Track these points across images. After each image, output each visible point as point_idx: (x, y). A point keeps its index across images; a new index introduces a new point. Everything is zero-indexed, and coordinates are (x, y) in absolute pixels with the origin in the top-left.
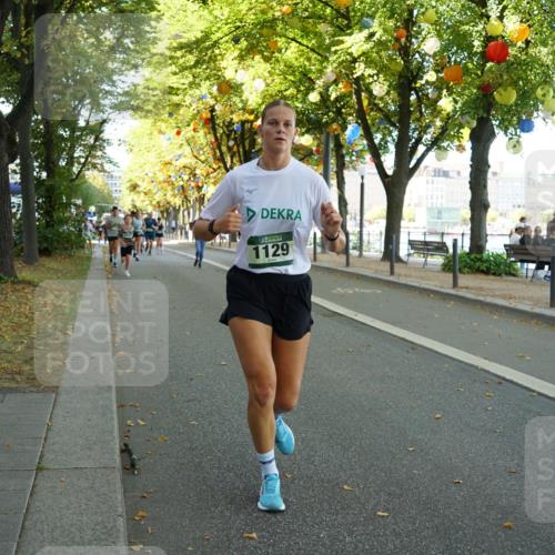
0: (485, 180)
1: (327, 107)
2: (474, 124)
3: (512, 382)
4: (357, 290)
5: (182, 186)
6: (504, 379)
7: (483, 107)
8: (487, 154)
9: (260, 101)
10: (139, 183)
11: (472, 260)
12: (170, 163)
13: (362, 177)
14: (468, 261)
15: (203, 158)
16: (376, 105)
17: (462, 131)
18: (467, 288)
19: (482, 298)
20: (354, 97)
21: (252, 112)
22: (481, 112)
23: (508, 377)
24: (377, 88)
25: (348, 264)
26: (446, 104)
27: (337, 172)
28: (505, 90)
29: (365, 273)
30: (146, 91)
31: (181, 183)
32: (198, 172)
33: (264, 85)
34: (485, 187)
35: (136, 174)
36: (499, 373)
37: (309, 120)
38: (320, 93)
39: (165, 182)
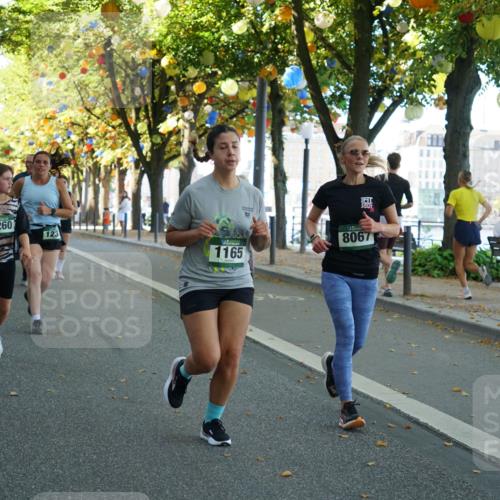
0: (466, 146)
1: (261, 43)
2: (450, 67)
3: (425, 427)
4: (271, 296)
5: (72, 151)
6: (417, 422)
7: (463, 45)
8: (469, 110)
9: (165, 31)
10: (12, 145)
11: (446, 258)
12: (52, 118)
13: (307, 141)
14: (440, 259)
15: (97, 111)
16: (324, 39)
17: (434, 77)
18: (422, 296)
19: (435, 310)
20: (293, 27)
21: (153, 46)
22: (460, 50)
23: (422, 420)
24: (320, 16)
25: (272, 261)
26: (413, 39)
27: (272, 134)
28: (489, 19)
29: (292, 274)
30: (15, 15)
31: (70, 147)
32: (91, 131)
33: (169, 7)
34: (465, 156)
35: (7, 133)
36: (412, 415)
37: (235, 59)
38: (251, 22)
39: (47, 144)
